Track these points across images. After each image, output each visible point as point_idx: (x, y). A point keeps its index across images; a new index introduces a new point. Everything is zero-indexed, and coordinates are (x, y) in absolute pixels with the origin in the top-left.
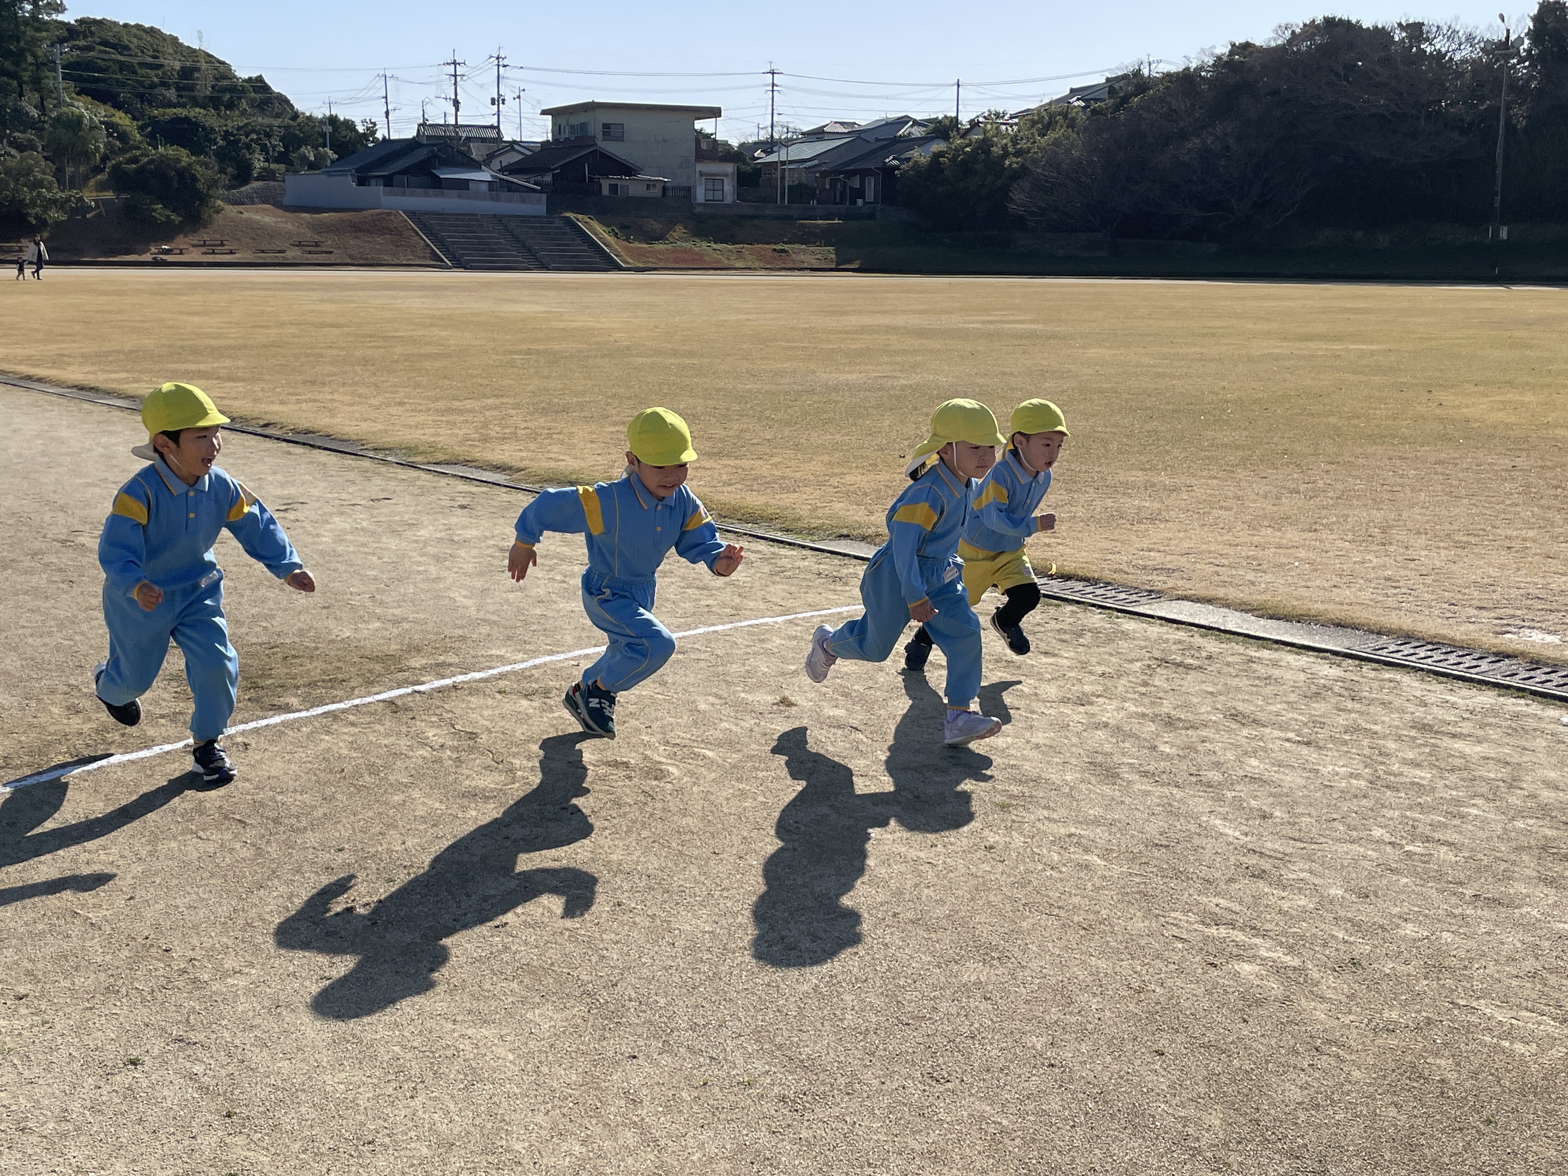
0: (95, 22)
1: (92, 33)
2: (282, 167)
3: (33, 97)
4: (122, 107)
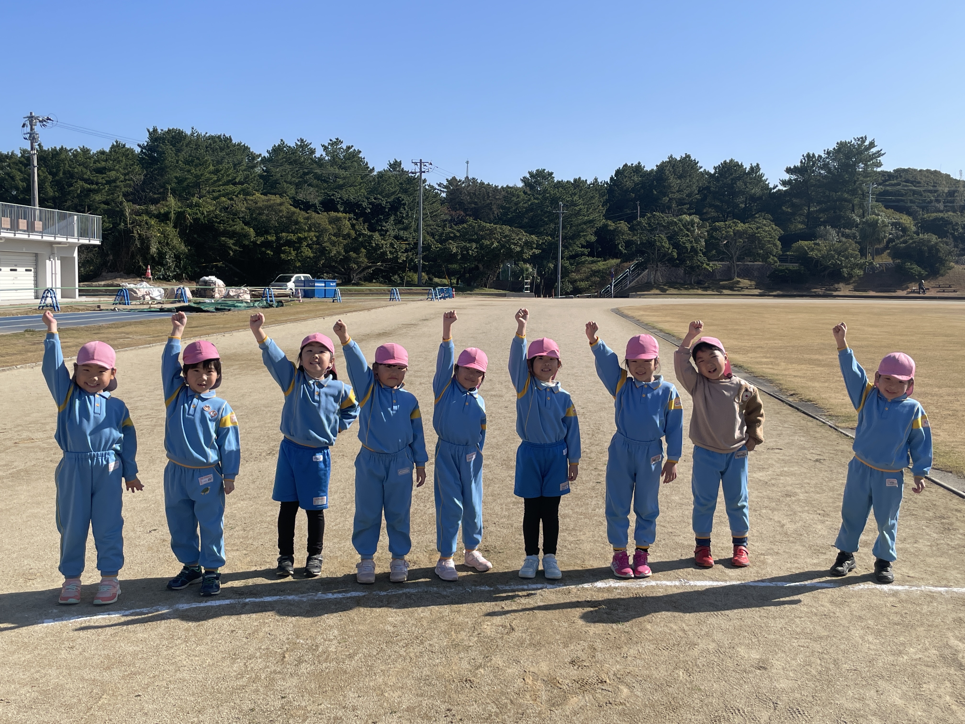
0: (904, 170)
1: (901, 176)
3: (857, 211)
4: (909, 214)
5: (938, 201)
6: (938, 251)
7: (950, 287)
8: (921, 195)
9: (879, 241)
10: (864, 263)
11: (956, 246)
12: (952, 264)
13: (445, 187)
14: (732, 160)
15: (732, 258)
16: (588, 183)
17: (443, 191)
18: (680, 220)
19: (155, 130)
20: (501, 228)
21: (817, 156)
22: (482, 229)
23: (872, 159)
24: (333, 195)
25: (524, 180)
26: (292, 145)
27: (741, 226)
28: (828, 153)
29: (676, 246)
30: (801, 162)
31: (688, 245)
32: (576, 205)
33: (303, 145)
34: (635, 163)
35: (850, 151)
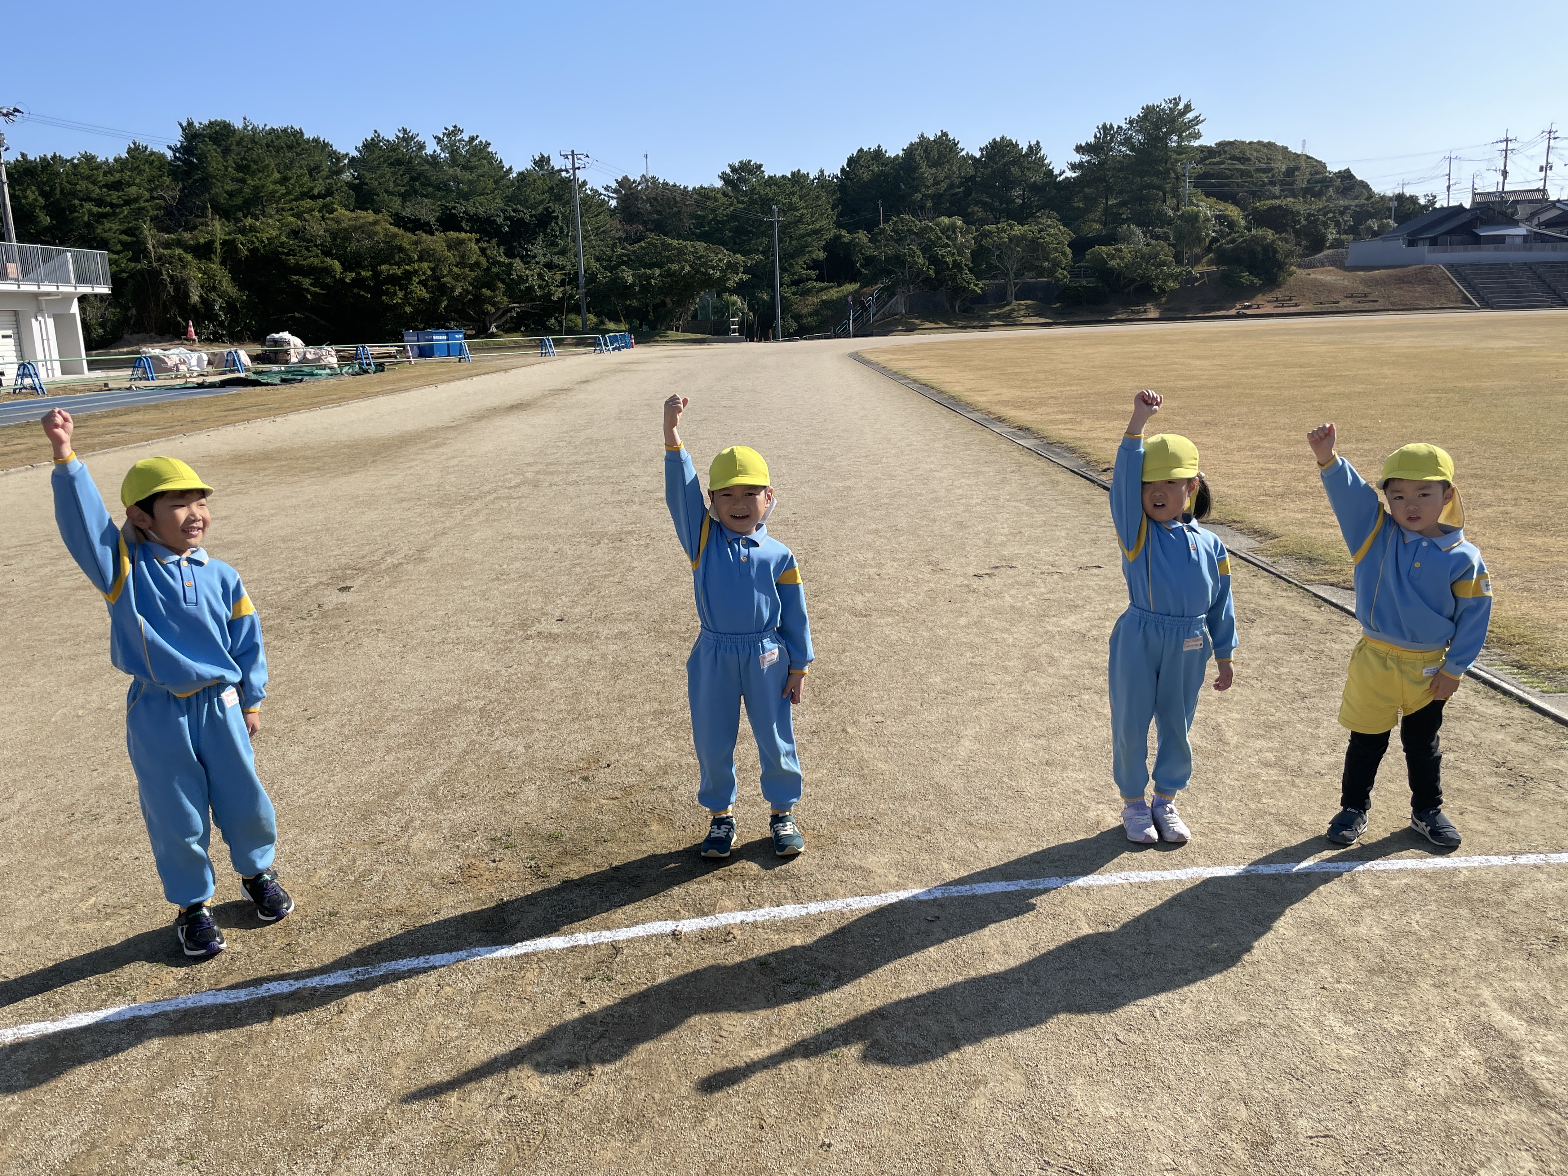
0: (1229, 143)
1: (1225, 152)
2: (1351, 237)
3: (1171, 202)
4: (1236, 203)
5: (1272, 183)
6: (1275, 251)
7: (1291, 300)
8: (1252, 177)
9: (1200, 240)
10: (1180, 273)
11: (1298, 244)
12: (1293, 268)
13: (615, 191)
14: (1003, 138)
15: (1007, 275)
16: (811, 177)
17: (613, 198)
18: (937, 225)
19: (190, 124)
20: (693, 246)
21: (1115, 127)
22: (667, 247)
23: (1188, 129)
24: (454, 208)
25: (724, 177)
26: (392, 138)
27: (1018, 230)
28: (1131, 122)
29: (934, 260)
30: (1095, 136)
31: (949, 259)
32: (796, 209)
33: (407, 138)
34: (874, 148)
35: (1160, 118)
